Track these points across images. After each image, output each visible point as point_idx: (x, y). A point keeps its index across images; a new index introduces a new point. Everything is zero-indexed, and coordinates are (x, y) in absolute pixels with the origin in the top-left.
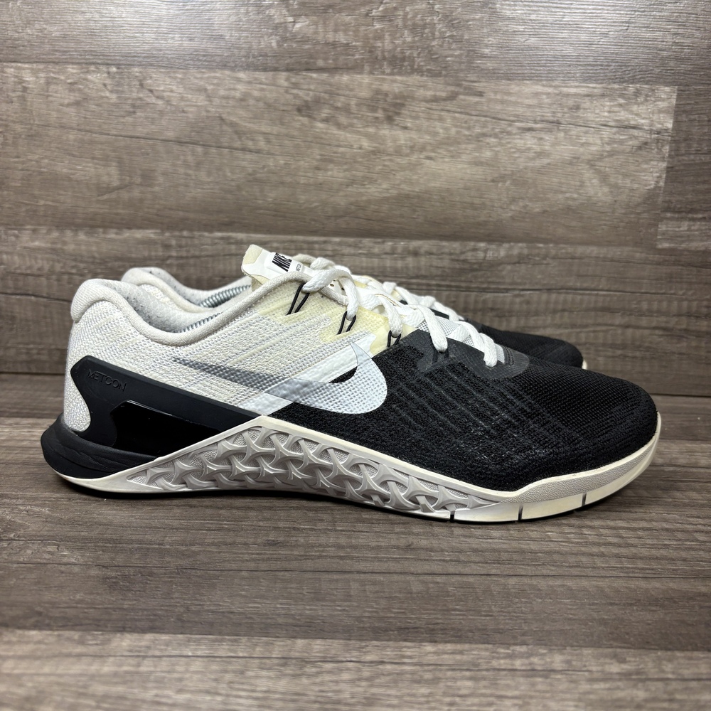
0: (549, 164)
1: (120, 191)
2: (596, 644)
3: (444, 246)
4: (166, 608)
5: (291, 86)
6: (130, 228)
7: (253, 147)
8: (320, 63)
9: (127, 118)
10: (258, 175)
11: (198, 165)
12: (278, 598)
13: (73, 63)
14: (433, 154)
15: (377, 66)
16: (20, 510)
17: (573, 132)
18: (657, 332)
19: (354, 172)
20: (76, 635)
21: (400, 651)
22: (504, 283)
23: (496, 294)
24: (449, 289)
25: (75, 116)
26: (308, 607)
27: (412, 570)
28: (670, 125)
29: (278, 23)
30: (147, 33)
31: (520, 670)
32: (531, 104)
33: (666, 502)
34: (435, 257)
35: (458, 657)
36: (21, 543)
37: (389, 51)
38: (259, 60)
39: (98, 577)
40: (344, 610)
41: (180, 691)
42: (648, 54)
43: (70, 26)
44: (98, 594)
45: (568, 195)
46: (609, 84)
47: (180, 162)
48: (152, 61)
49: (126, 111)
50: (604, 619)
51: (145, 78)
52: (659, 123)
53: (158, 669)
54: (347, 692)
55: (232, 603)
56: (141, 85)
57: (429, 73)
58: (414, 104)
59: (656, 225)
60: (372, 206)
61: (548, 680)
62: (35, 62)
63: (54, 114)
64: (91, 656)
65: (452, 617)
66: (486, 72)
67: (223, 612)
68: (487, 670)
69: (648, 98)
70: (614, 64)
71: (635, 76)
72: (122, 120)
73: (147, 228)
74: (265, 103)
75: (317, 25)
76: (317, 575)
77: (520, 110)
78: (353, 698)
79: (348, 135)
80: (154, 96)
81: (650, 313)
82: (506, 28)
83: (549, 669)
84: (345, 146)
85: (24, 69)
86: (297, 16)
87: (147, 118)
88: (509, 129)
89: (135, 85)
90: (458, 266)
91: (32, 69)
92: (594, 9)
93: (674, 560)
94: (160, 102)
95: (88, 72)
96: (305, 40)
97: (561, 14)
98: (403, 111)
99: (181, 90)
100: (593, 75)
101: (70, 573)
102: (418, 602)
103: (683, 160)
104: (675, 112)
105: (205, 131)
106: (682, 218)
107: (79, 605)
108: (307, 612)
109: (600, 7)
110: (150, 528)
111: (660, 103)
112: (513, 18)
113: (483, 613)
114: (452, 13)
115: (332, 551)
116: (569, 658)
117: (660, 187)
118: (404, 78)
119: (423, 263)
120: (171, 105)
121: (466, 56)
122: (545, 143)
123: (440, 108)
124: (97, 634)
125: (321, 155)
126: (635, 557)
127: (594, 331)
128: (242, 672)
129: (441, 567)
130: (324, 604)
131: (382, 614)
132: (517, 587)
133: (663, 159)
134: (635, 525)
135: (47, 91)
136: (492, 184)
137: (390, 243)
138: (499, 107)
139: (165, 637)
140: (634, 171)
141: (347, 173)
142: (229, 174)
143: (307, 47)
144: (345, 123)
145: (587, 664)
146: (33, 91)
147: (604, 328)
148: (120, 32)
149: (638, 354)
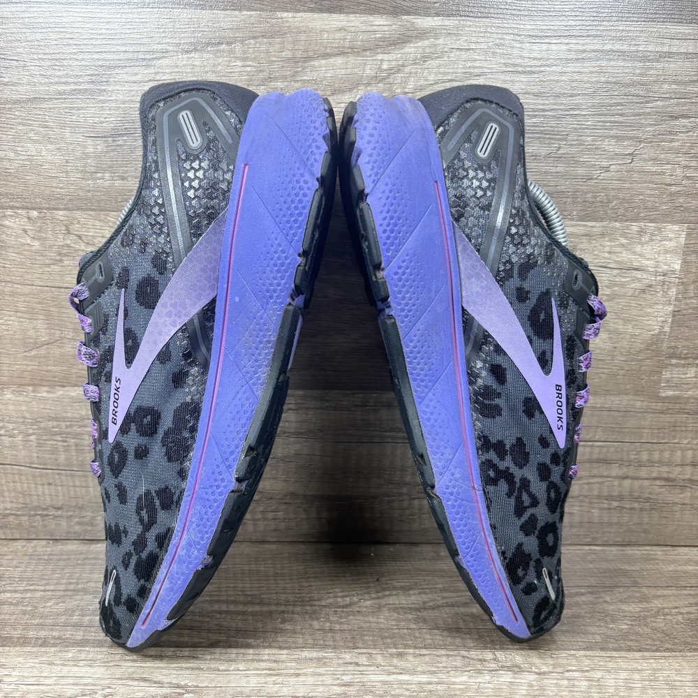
1: (50, 346)
6: (63, 386)
9: (56, 268)
18: (658, 482)
28: (677, 267)
30: (72, 172)
42: (655, 189)
46: (610, 222)
48: (79, 202)
49: (52, 259)
51: (72, 223)
52: (665, 264)
56: (68, 229)
59: (661, 373)
69: (654, 238)
71: (639, 213)
72: (49, 270)
80: (84, 242)
81: (651, 463)
89: (60, 230)
92: (592, 141)
95: (4, 216)
97: (557, 145)
103: (692, 303)
104: (685, 254)
106: (689, 364)
111: (664, 242)
117: (666, 332)
127: (588, 484)
133: (669, 303)
137: (361, 395)
140: (636, 316)
147: (599, 480)
149: (636, 505)
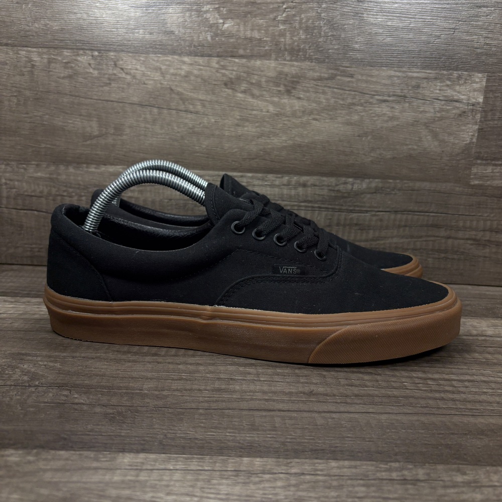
0: (397, 125)
1: (99, 138)
2: (444, 462)
3: (324, 181)
4: (151, 435)
5: (221, 67)
6: (105, 165)
7: (193, 110)
8: (241, 52)
9: (105, 88)
10: (196, 129)
11: (154, 121)
12: (227, 429)
13: (67, 49)
14: (318, 117)
15: (281, 55)
16: (40, 365)
17: (415, 104)
18: (469, 242)
19: (263, 128)
20: (92, 454)
21: (314, 466)
22: (364, 207)
23: (360, 214)
24: (327, 210)
25: (68, 86)
26: (248, 435)
27: (315, 409)
28: (481, 100)
29: (212, 24)
30: (120, 28)
31: (396, 480)
32: (387, 83)
33: (481, 362)
34: (318, 188)
35: (354, 470)
36: (45, 388)
37: (289, 45)
38: (198, 49)
39: (101, 413)
40: (273, 437)
41: (168, 494)
42: (467, 51)
43: (66, 22)
44: (102, 425)
45: (410, 147)
46: (440, 70)
47: (141, 119)
48: (123, 47)
49: (104, 83)
50: (448, 444)
51: (118, 60)
52: (474, 98)
53: (152, 479)
54: (282, 494)
55: (196, 432)
56: (115, 65)
57: (317, 60)
58: (305, 82)
59: (471, 169)
60: (275, 152)
61: (416, 487)
62: (40, 47)
63: (54, 84)
64: (104, 469)
65: (346, 442)
66: (356, 60)
67: (190, 439)
68: (374, 479)
69: (467, 81)
70: (444, 57)
71: (458, 66)
72: (101, 89)
73: (117, 165)
74: (202, 79)
75: (239, 26)
76: (251, 412)
77: (378, 88)
78: (286, 499)
79: (259, 102)
80: (124, 73)
81: (465, 228)
82: (370, 31)
83: (416, 479)
84: (257, 110)
85: (33, 52)
86: (225, 19)
87: (119, 88)
88: (371, 100)
89: (111, 65)
90: (333, 194)
91: (39, 52)
92: (431, 19)
93: (491, 403)
94: (128, 77)
95: (78, 55)
96: (231, 35)
97: (409, 22)
98: (298, 87)
99: (143, 69)
100: (429, 64)
101: (81, 410)
102: (322, 432)
103: (490, 124)
104: (485, 91)
105: (159, 98)
106: (488, 164)
107: (91, 433)
108: (248, 438)
109: (435, 18)
110: (132, 378)
111: (475, 85)
112: (375, 24)
113: (367, 440)
114: (333, 19)
115: (259, 396)
116: (428, 471)
117: (474, 142)
118: (299, 64)
119: (309, 192)
120: (136, 79)
121: (343, 49)
122: (395, 111)
123: (323, 85)
124: (106, 454)
125: (240, 116)
126: (465, 401)
127: (426, 241)
128: (209, 481)
129: (335, 407)
130: (259, 433)
131: (298, 440)
132: (388, 421)
133: (476, 123)
134: (462, 378)
135: (49, 68)
136: (358, 138)
137: (287, 178)
138: (364, 85)
139: (152, 456)
140: (458, 131)
141: (258, 129)
142: (176, 128)
143: (232, 40)
144: (258, 94)
145: (441, 475)
146: (39, 67)
147: (433, 239)
148: (101, 28)
149: (455, 257)
